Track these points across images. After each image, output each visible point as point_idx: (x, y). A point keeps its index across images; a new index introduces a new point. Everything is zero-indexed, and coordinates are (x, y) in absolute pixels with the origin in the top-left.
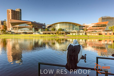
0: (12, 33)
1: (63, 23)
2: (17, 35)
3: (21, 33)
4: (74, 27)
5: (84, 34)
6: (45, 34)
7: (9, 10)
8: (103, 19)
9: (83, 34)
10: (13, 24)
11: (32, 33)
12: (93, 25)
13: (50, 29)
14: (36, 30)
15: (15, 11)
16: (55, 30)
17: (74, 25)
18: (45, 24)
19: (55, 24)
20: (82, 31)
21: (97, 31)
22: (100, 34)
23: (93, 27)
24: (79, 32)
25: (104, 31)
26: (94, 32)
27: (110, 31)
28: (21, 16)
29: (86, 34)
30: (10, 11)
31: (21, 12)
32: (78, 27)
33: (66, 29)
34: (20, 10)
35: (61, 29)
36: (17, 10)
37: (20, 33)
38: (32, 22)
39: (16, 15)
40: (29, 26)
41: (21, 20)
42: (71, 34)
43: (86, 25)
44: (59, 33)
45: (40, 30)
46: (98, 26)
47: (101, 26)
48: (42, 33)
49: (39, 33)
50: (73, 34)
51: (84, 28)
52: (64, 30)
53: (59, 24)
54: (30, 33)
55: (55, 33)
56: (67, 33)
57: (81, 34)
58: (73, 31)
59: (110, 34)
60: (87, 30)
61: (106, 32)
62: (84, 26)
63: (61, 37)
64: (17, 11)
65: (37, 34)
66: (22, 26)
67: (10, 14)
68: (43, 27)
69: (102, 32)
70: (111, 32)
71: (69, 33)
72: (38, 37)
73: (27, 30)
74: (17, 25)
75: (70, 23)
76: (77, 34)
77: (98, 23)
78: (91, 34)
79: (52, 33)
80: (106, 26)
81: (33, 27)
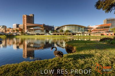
0: (29, 34)
1: (70, 25)
3: (35, 34)
4: (79, 29)
5: (88, 35)
6: (55, 34)
7: (24, 15)
8: (108, 21)
10: (28, 27)
11: (44, 34)
12: (97, 27)
13: (59, 31)
14: (47, 31)
15: (29, 16)
16: (62, 31)
17: (79, 27)
18: (53, 26)
19: (63, 26)
20: (86, 32)
21: (101, 32)
22: (102, 35)
23: (97, 28)
24: (83, 33)
26: (97, 33)
28: (34, 20)
29: (90, 35)
30: (26, 16)
31: (34, 17)
32: (83, 29)
33: (73, 31)
34: (33, 15)
35: (68, 31)
39: (30, 19)
40: (41, 28)
41: (34, 24)
42: (77, 35)
43: (90, 27)
44: (67, 34)
45: (50, 32)
46: (102, 28)
47: (105, 28)
48: (52, 34)
49: (49, 34)
50: (78, 35)
51: (88, 29)
52: (70, 31)
53: (66, 27)
54: (42, 34)
55: (63, 34)
56: (74, 34)
57: (85, 35)
58: (79, 32)
60: (91, 31)
62: (89, 28)
64: (31, 16)
66: (36, 29)
67: (26, 19)
68: (53, 29)
69: (104, 33)
70: (112, 33)
71: (75, 34)
72: (49, 37)
73: (39, 32)
74: (32, 28)
75: (76, 26)
76: (82, 35)
77: (101, 25)
78: (94, 35)
79: (60, 34)
80: (109, 27)
81: (44, 29)
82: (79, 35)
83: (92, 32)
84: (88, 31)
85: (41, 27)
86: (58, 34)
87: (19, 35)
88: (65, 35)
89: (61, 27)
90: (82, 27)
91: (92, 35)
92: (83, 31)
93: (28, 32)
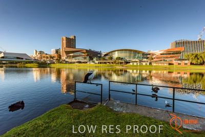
0: (67, 62)
1: (123, 50)
2: (71, 65)
4: (135, 55)
5: (148, 64)
6: (101, 63)
7: (63, 37)
8: (178, 44)
9: (146, 64)
10: (67, 53)
11: (86, 62)
12: (161, 52)
13: (107, 57)
14: (91, 59)
15: (69, 38)
16: (111, 58)
17: (136, 52)
19: (112, 52)
20: (146, 60)
21: (168, 60)
22: (170, 64)
23: (161, 54)
24: (141, 61)
25: (176, 60)
26: (163, 62)
27: (186, 60)
28: (75, 44)
29: (150, 63)
30: (65, 38)
31: (75, 39)
32: (140, 55)
33: (126, 58)
34: (75, 37)
36: (72, 37)
37: (74, 63)
38: (86, 50)
39: (70, 42)
41: (75, 48)
42: (131, 64)
43: (152, 52)
44: (117, 62)
45: (95, 59)
46: (169, 54)
47: (173, 54)
48: (97, 62)
49: (94, 62)
50: (133, 64)
51: (148, 56)
52: (122, 59)
53: (116, 52)
54: (84, 62)
55: (112, 63)
56: (127, 63)
57: (144, 64)
58: (134, 60)
59: (186, 64)
60: (152, 59)
61: (179, 62)
62: (150, 54)
63: (119, 67)
65: (92, 63)
66: (77, 55)
67: (65, 42)
68: (99, 55)
69: (174, 62)
70: (186, 62)
71: (130, 63)
72: (93, 67)
73: (81, 59)
75: (130, 51)
76: (139, 64)
77: (168, 50)
78: (157, 64)
79: (109, 63)
80: (180, 53)
81: (87, 56)
82: (135, 64)
83: (155, 60)
84: (147, 58)
85: (83, 53)
86: (106, 63)
87: (54, 63)
88: (114, 65)
89: (109, 53)
90: (139, 52)
91: (154, 64)
92: (140, 58)
93: (67, 60)
